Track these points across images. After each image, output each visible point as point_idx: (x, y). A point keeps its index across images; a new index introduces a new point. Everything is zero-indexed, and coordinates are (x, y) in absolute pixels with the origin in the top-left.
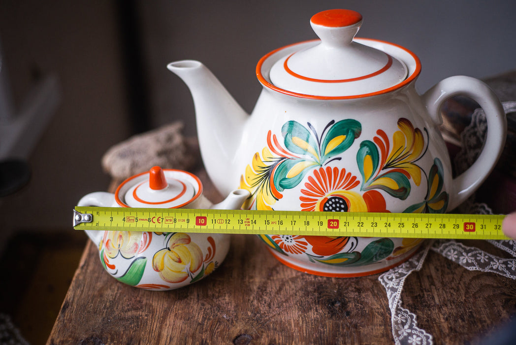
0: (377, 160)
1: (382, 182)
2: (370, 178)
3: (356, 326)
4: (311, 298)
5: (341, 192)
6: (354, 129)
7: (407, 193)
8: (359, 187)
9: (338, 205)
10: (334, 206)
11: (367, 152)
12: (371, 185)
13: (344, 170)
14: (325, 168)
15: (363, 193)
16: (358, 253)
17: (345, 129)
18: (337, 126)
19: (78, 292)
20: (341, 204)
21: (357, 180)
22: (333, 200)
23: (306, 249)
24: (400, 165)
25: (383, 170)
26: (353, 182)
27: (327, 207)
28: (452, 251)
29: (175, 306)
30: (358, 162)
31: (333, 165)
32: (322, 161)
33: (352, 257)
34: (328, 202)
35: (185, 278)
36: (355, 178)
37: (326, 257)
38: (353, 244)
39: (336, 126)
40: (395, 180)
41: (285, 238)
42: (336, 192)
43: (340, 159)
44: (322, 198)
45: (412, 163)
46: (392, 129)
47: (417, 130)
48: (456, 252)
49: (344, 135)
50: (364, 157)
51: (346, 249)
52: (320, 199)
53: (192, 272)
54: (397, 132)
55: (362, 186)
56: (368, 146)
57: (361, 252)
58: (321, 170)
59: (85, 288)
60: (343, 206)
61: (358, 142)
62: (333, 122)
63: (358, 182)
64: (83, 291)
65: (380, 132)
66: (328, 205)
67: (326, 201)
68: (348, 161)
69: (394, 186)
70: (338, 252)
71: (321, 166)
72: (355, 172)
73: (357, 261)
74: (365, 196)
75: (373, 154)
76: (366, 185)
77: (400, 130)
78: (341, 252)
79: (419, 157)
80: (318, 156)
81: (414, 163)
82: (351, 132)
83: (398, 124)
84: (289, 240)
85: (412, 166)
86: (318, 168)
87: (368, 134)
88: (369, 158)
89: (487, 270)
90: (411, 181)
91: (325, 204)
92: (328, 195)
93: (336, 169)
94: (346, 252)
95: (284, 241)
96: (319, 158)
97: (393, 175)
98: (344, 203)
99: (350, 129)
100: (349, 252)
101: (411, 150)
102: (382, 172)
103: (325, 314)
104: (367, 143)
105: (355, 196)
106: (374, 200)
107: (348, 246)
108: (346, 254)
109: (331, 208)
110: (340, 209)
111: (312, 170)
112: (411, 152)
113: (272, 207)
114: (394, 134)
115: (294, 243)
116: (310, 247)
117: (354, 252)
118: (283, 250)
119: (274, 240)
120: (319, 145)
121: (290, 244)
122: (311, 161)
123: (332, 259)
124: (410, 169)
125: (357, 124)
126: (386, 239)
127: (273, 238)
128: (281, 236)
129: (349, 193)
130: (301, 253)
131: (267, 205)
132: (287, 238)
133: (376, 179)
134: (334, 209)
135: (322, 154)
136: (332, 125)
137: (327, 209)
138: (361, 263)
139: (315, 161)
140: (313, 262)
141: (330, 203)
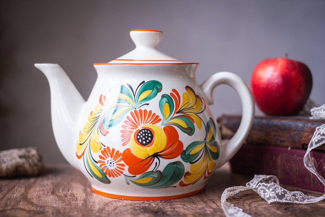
0: (172, 105)
1: (176, 121)
2: (168, 118)
5: (149, 125)
6: (158, 87)
7: (193, 132)
8: (161, 122)
9: (147, 134)
10: (144, 135)
11: (166, 101)
12: (169, 122)
13: (150, 112)
14: (138, 110)
15: (163, 127)
16: (160, 171)
17: (152, 87)
20: (148, 134)
21: (159, 118)
22: (143, 131)
23: (124, 170)
24: (188, 112)
25: (176, 113)
26: (156, 119)
30: (160, 107)
31: (143, 108)
32: (136, 106)
33: (156, 176)
34: (139, 132)
36: (158, 117)
37: (138, 176)
38: (156, 163)
39: (145, 84)
40: (185, 122)
41: (109, 164)
42: (145, 126)
43: (148, 104)
44: (136, 130)
45: (195, 114)
46: (182, 91)
47: (197, 96)
49: (151, 90)
50: (164, 104)
52: (135, 131)
54: (185, 93)
55: (163, 122)
56: (166, 98)
57: (162, 171)
58: (136, 112)
60: (150, 135)
61: (160, 95)
62: (144, 82)
65: (174, 90)
66: (139, 134)
68: (154, 106)
69: (185, 126)
70: (145, 171)
71: (136, 109)
72: (158, 113)
73: (159, 181)
74: (165, 129)
75: (170, 102)
76: (165, 122)
77: (186, 92)
78: (148, 170)
79: (200, 112)
80: (134, 103)
81: (197, 114)
82: (155, 88)
83: (186, 88)
84: (112, 165)
86: (133, 111)
87: (167, 90)
88: (167, 105)
90: (195, 124)
91: (138, 134)
92: (140, 128)
93: (145, 111)
94: (152, 170)
95: (108, 165)
97: (183, 118)
98: (151, 133)
99: (155, 86)
100: (154, 171)
101: (194, 105)
102: (176, 115)
104: (166, 96)
105: (158, 129)
106: (171, 132)
107: (153, 165)
108: (151, 173)
109: (141, 136)
110: (148, 137)
111: (129, 112)
112: (195, 107)
113: (100, 141)
114: (183, 94)
115: (115, 166)
116: (126, 167)
117: (157, 171)
118: (107, 176)
119: (101, 168)
120: (135, 96)
121: (112, 168)
122: (129, 107)
123: (142, 178)
124: (194, 117)
125: (159, 84)
126: (179, 162)
127: (101, 166)
128: (106, 163)
129: (154, 126)
130: (120, 175)
131: (97, 141)
132: (111, 163)
133: (172, 119)
134: (144, 137)
135: (136, 101)
136: (143, 84)
137: (139, 137)
138: (161, 184)
139: (131, 106)
140: (128, 184)
141: (141, 133)
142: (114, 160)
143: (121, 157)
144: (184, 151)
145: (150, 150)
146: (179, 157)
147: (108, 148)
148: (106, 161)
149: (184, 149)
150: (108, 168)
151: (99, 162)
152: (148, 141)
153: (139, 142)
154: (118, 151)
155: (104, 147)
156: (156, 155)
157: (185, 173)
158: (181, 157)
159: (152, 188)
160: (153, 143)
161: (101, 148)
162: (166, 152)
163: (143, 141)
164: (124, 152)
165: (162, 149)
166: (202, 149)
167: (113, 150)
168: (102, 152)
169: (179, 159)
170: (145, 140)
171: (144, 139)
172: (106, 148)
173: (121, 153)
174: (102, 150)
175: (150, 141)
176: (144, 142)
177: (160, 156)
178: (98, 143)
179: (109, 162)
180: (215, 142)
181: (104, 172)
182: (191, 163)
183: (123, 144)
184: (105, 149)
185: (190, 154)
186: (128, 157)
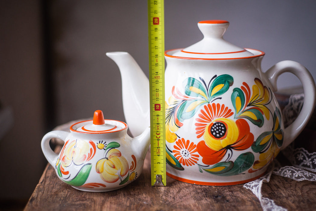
0: (243, 100)
1: (247, 114)
2: (239, 111)
3: (234, 206)
4: (201, 195)
5: (222, 119)
6: (229, 81)
7: (263, 122)
8: (233, 116)
9: (220, 128)
10: (217, 128)
11: (237, 95)
12: (241, 115)
13: (223, 105)
14: (211, 104)
15: (236, 120)
16: (232, 162)
17: (224, 80)
18: (219, 79)
19: (40, 193)
20: (222, 127)
21: (232, 112)
22: (217, 125)
23: (198, 160)
24: (257, 105)
25: (247, 106)
26: (229, 113)
27: (213, 129)
28: (288, 171)
29: (109, 199)
30: (232, 101)
31: (216, 102)
32: (210, 100)
33: (228, 165)
34: (213, 126)
35: (117, 180)
36: (230, 110)
37: (211, 166)
38: (229, 155)
39: (217, 78)
40: (255, 114)
41: (184, 154)
42: (219, 119)
43: (221, 98)
44: (210, 123)
45: (264, 105)
46: (251, 84)
47: (265, 87)
48: (290, 171)
49: (223, 84)
50: (236, 98)
51: (224, 159)
52: (208, 124)
53: (121, 176)
54: (255, 85)
55: (235, 116)
56: (238, 91)
57: (234, 162)
58: (209, 105)
59: (45, 191)
60: (223, 128)
61: (231, 89)
62: (216, 76)
63: (232, 113)
64: (43, 193)
65: (244, 84)
66: (213, 128)
67: (212, 125)
68: (226, 100)
69: (255, 118)
70: (219, 162)
71: (209, 103)
72: (230, 107)
73: (231, 169)
74: (237, 122)
75: (241, 96)
76: (237, 115)
78: (222, 161)
79: (267, 103)
80: (207, 96)
81: (265, 105)
82: (227, 82)
83: (255, 81)
84: (187, 155)
85: (264, 107)
86: (207, 105)
87: (237, 84)
88: (239, 98)
89: (311, 180)
90: (264, 116)
91: (212, 127)
92: (214, 121)
93: (218, 105)
94: (224, 161)
95: (182, 155)
96: (207, 98)
97: (253, 110)
98: (224, 126)
99: (227, 80)
100: (226, 161)
101: (263, 97)
102: (247, 108)
103: (212, 201)
104: (237, 89)
105: (231, 122)
106: (242, 125)
107: (226, 156)
108: (224, 163)
109: (215, 130)
110: (222, 130)
111: (203, 106)
112: (263, 99)
113: (175, 133)
114: (253, 86)
115: (190, 156)
116: (201, 158)
117: (230, 161)
118: (182, 164)
119: (176, 157)
120: (207, 90)
121: (187, 158)
122: (202, 100)
123: (214, 168)
124: (263, 109)
125: (231, 78)
126: (250, 153)
127: (175, 155)
128: (181, 153)
129: (226, 120)
130: (194, 164)
131: (172, 132)
132: (185, 153)
133: (243, 112)
134: (217, 130)
135: (209, 95)
136: (215, 78)
137: (212, 130)
138: (233, 172)
139: (205, 100)
140: (201, 172)
141: (215, 126)
142: (188, 151)
143: (196, 148)
144: (255, 142)
145: (223, 143)
146: (250, 148)
147: (183, 139)
148: (181, 151)
149: (255, 140)
150: (182, 158)
151: (174, 151)
152: (221, 134)
153: (213, 135)
154: (193, 143)
155: (179, 139)
156: (229, 147)
157: (254, 162)
158: (252, 148)
159: (223, 175)
160: (226, 136)
161: (176, 139)
162: (238, 144)
163: (216, 134)
164: (199, 144)
165: (235, 141)
166: (271, 138)
167: (188, 141)
168: (177, 143)
169: (250, 150)
170: (219, 133)
171: (217, 132)
172: (181, 139)
173: (195, 145)
174: (177, 140)
175: (224, 134)
176: (218, 135)
177: (233, 148)
178: (173, 134)
179: (184, 153)
180: (281, 130)
181: (179, 160)
182: (260, 153)
183: (197, 136)
184: (179, 140)
185: (260, 144)
186: (202, 148)
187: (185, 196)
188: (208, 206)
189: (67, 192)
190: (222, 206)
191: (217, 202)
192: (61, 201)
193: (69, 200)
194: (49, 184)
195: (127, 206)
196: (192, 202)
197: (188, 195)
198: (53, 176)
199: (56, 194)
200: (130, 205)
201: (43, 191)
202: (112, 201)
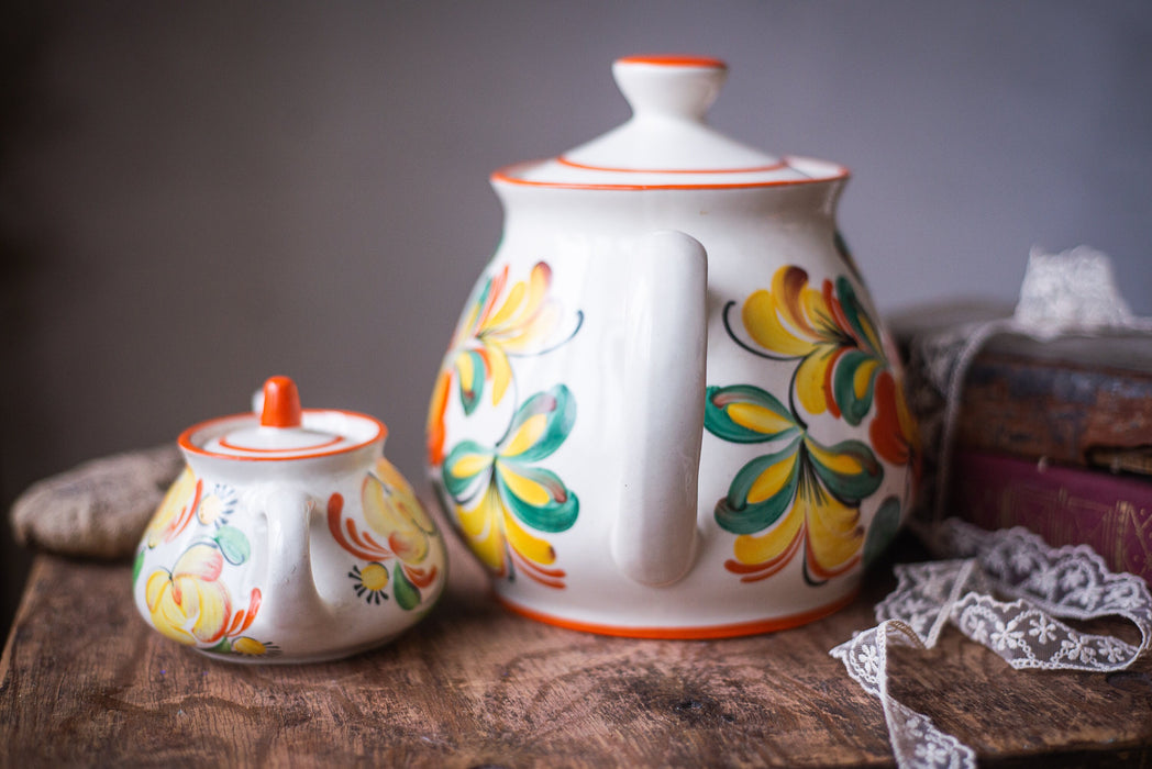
4: (626, 702)
29: (283, 736)
103: (674, 722)
187: (568, 709)
188: (661, 738)
189: (109, 719)
190: (715, 737)
191: (692, 724)
192: (93, 754)
193: (124, 749)
194: (34, 694)
195: (359, 758)
196: (598, 729)
197: (578, 706)
198: (42, 665)
199: (69, 727)
200: (365, 752)
201: (14, 723)
202: (294, 741)
